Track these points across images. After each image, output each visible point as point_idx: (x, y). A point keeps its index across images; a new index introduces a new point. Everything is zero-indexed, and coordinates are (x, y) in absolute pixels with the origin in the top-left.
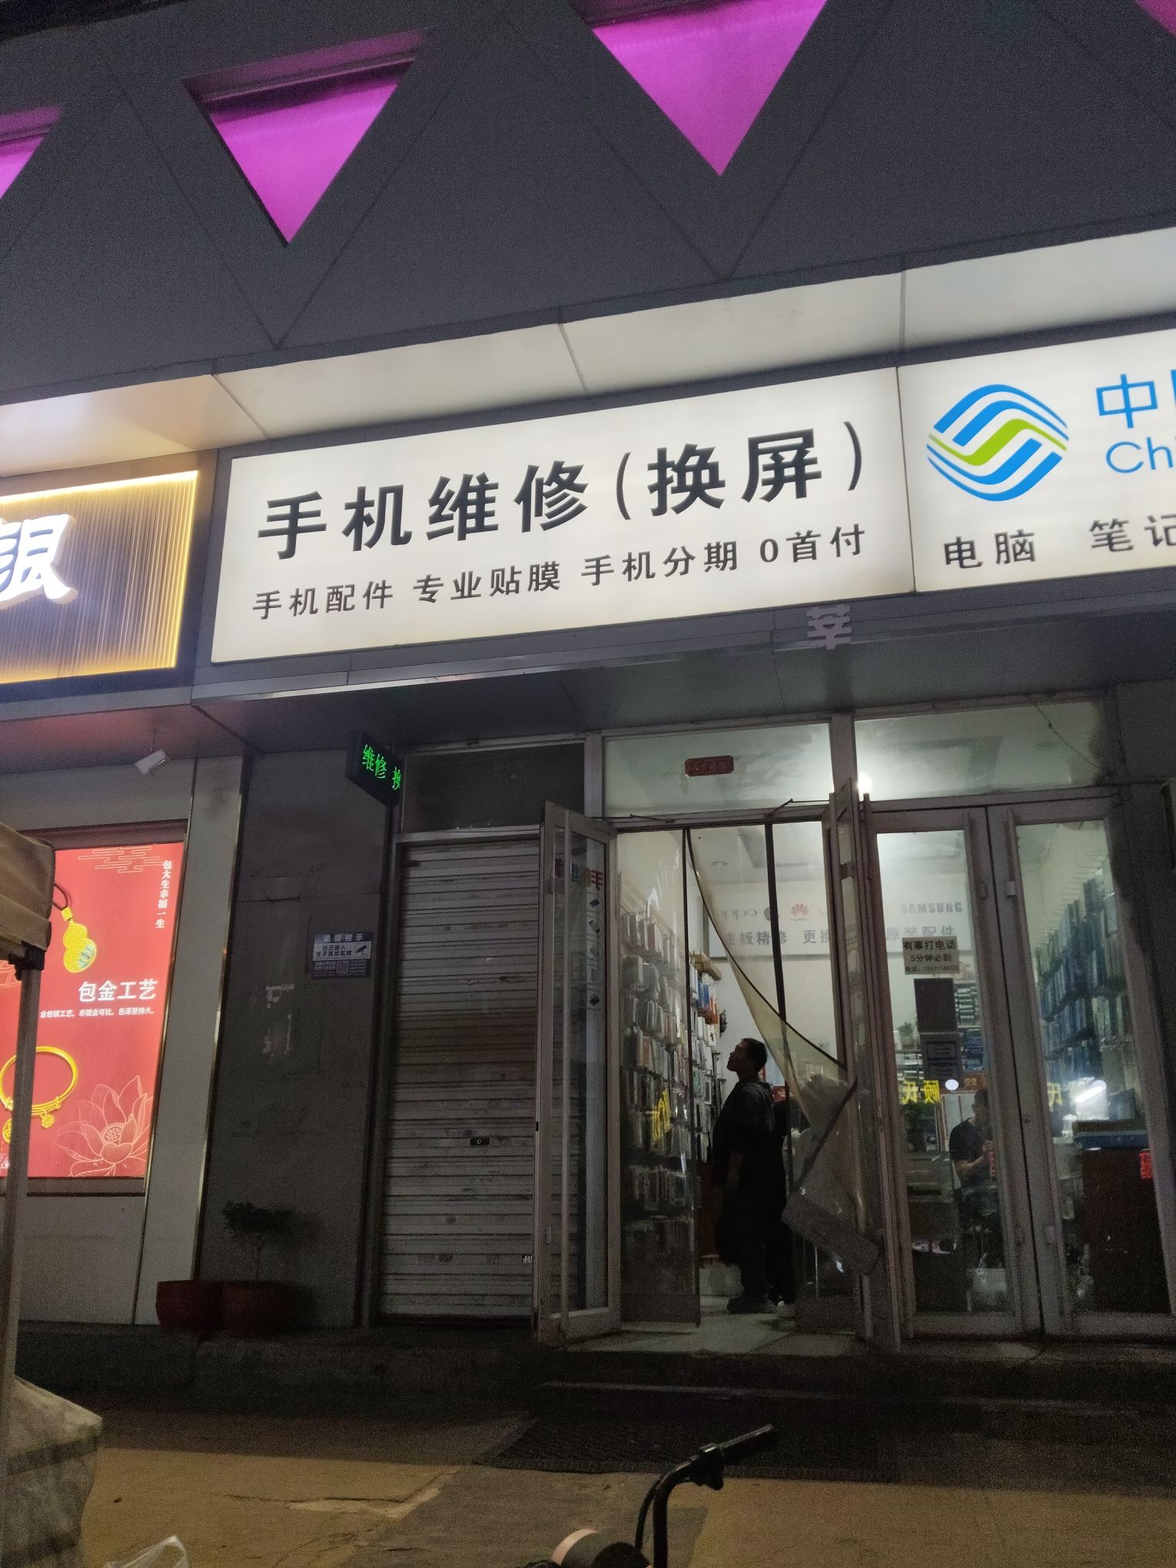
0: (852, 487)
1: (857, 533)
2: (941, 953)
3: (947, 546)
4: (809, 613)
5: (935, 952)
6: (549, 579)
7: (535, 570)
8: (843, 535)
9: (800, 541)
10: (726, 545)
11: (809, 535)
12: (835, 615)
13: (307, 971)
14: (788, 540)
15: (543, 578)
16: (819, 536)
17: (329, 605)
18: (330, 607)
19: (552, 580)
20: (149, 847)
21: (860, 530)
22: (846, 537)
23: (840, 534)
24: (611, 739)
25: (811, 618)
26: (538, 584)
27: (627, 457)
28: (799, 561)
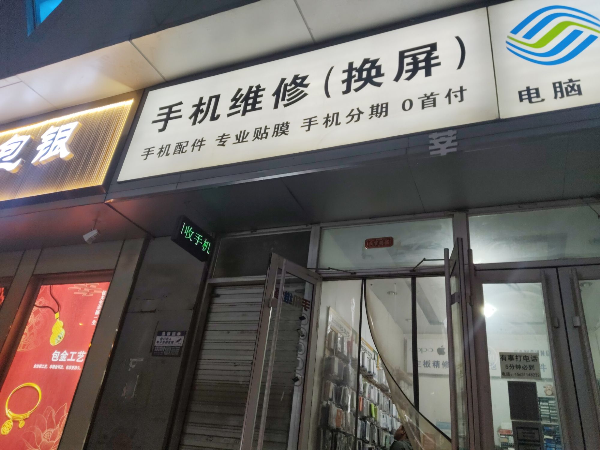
0: (460, 67)
1: (462, 90)
2: (528, 364)
3: (520, 93)
4: (430, 136)
5: (523, 363)
6: (284, 131)
7: (277, 127)
8: (453, 92)
9: (426, 98)
10: (382, 105)
11: (432, 94)
12: (447, 136)
13: (151, 351)
14: (419, 98)
15: (281, 130)
16: (438, 94)
17: (175, 151)
18: (176, 152)
19: (285, 131)
20: (98, 284)
21: (464, 88)
22: (455, 94)
23: (451, 92)
24: (326, 228)
25: (432, 139)
26: (277, 133)
27: (332, 68)
28: (425, 109)
